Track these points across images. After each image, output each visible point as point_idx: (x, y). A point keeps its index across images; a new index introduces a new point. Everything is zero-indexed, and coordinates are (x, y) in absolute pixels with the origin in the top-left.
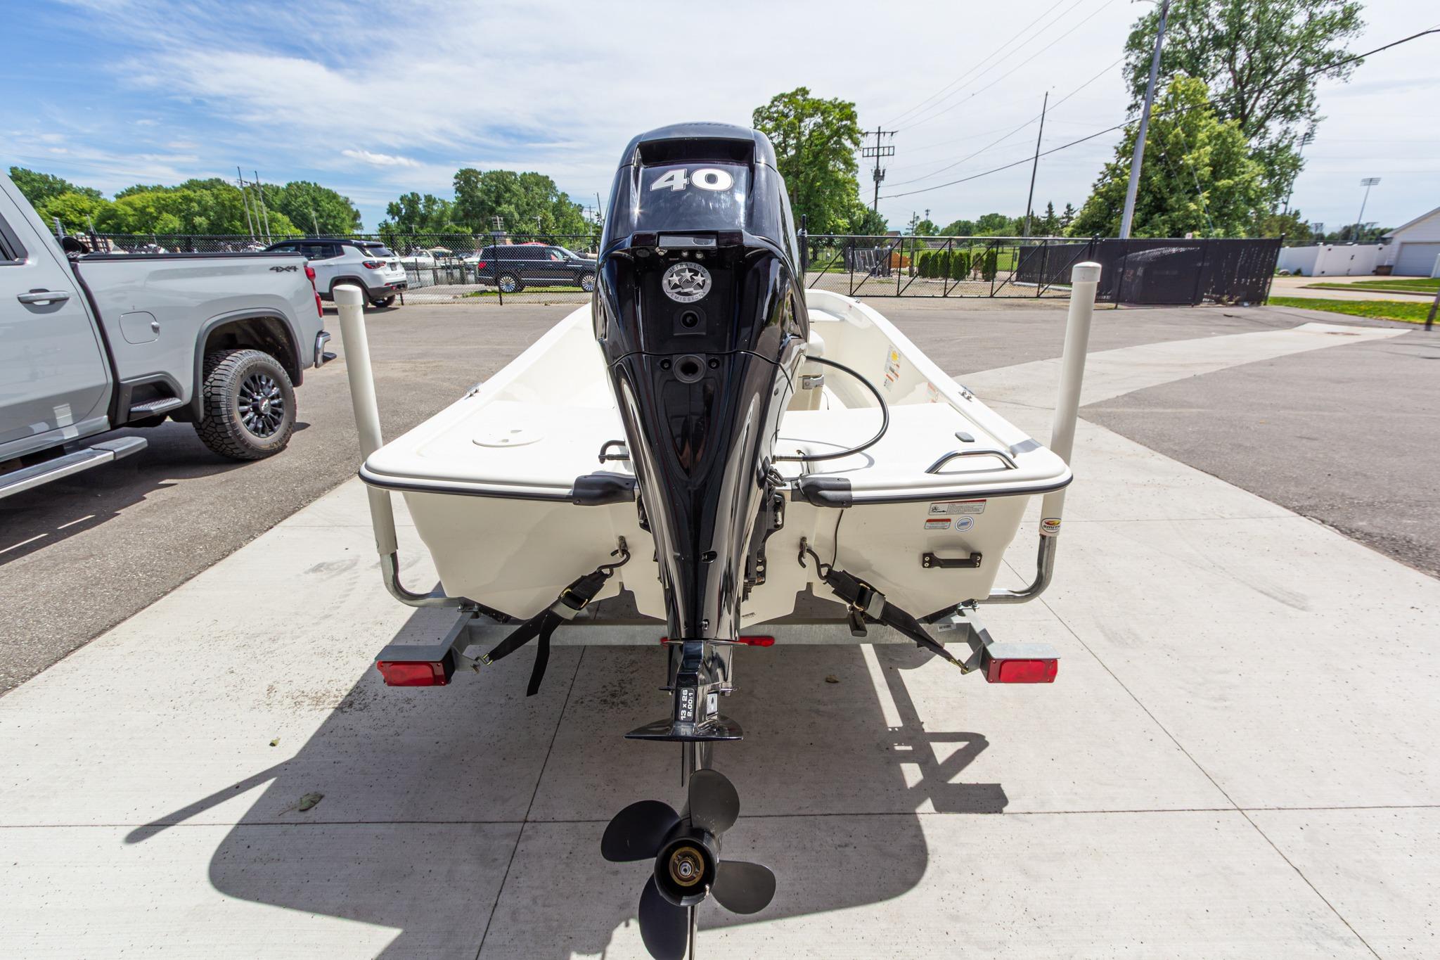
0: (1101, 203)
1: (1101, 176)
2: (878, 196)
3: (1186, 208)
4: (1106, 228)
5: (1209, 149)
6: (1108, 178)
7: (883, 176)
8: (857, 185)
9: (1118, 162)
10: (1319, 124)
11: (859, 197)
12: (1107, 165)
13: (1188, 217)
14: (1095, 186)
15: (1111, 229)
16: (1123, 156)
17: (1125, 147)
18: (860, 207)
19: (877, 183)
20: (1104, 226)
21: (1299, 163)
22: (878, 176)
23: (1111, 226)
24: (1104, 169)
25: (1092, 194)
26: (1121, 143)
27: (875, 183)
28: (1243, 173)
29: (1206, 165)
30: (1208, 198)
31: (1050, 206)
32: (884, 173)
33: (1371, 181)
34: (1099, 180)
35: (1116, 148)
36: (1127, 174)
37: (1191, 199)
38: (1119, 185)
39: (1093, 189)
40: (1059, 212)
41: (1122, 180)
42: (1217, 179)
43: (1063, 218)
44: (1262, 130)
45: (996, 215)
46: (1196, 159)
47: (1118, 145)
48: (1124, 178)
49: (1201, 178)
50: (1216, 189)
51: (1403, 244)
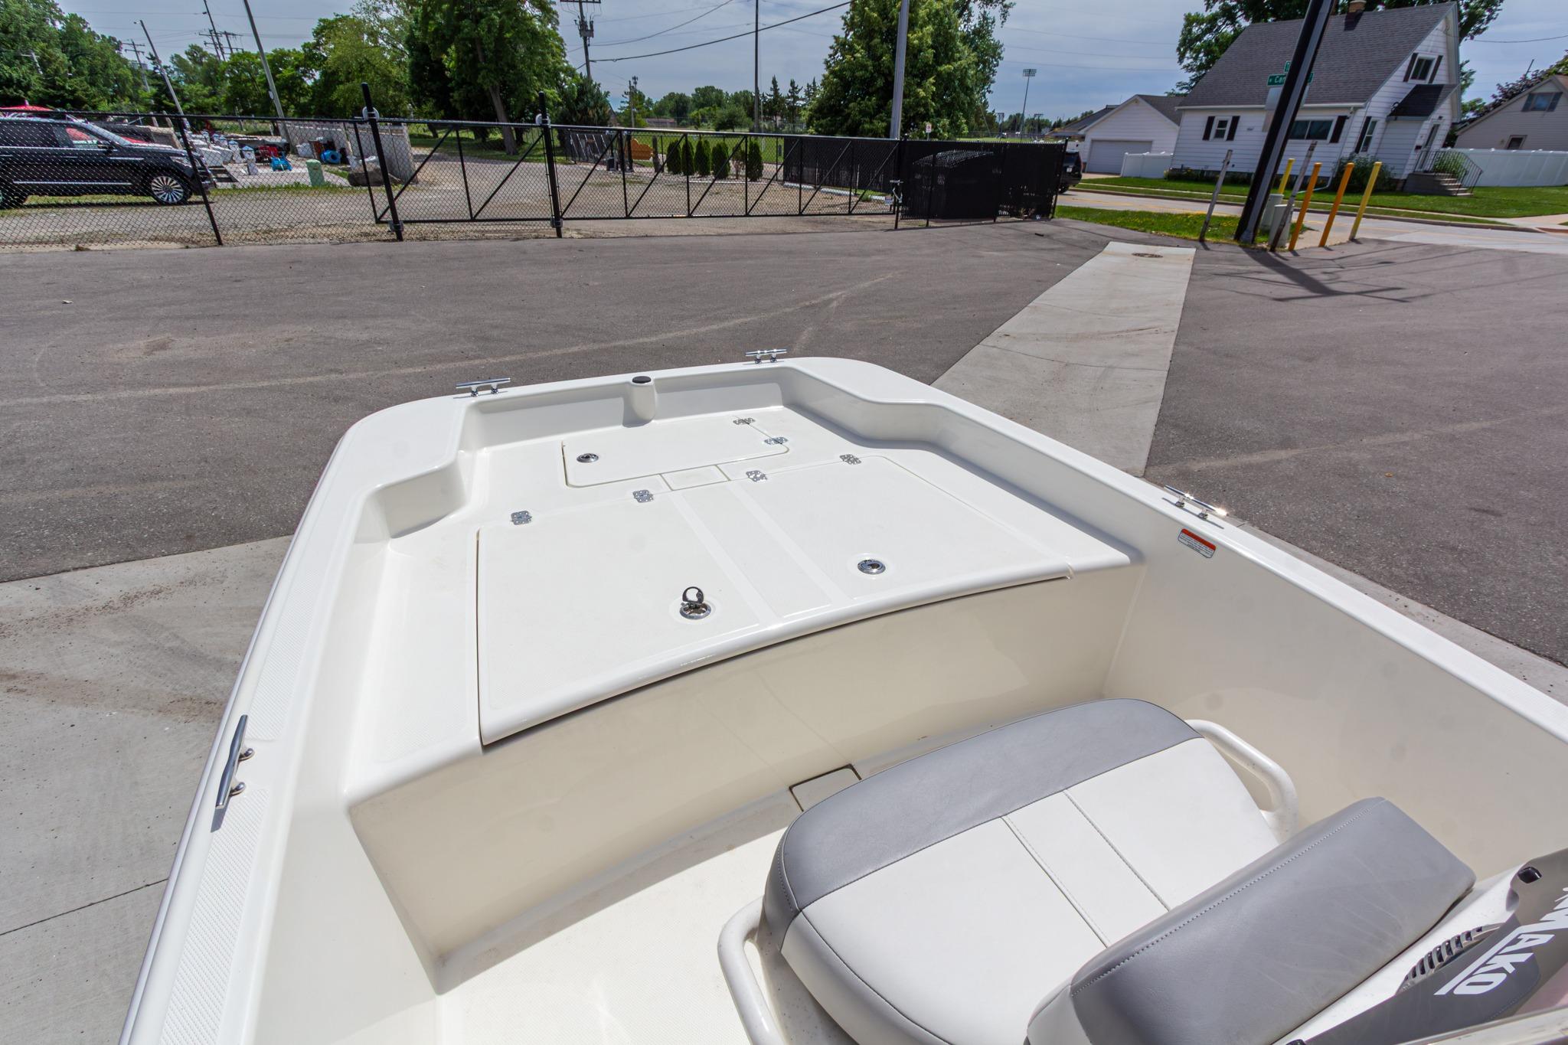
0: (837, 83)
1: (831, 52)
2: (591, 58)
3: (917, 95)
4: (844, 114)
5: (930, 28)
6: (839, 54)
7: (592, 30)
8: (561, 40)
9: (847, 35)
10: (1010, 10)
11: (567, 58)
12: (836, 38)
13: (918, 105)
14: (827, 62)
15: (849, 114)
16: (851, 30)
17: (852, 18)
18: (570, 72)
19: (585, 39)
20: (843, 111)
21: (999, 51)
22: (586, 30)
23: (849, 111)
24: (832, 42)
25: (826, 73)
26: (847, 13)
27: (581, 40)
28: (960, 59)
29: (929, 47)
30: (934, 84)
31: (774, 82)
32: (592, 26)
33: (1030, 73)
34: (830, 56)
35: (844, 18)
36: (858, 51)
37: (919, 85)
38: (853, 64)
39: (825, 66)
40: (784, 91)
41: (855, 58)
42: (940, 64)
43: (789, 97)
44: (966, 12)
45: (712, 89)
46: (920, 39)
47: (845, 15)
48: (856, 55)
49: (925, 61)
50: (939, 75)
51: (1093, 141)
